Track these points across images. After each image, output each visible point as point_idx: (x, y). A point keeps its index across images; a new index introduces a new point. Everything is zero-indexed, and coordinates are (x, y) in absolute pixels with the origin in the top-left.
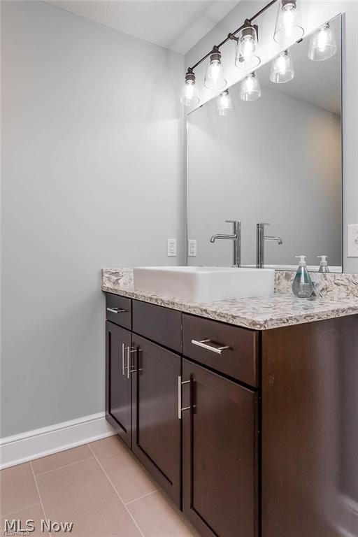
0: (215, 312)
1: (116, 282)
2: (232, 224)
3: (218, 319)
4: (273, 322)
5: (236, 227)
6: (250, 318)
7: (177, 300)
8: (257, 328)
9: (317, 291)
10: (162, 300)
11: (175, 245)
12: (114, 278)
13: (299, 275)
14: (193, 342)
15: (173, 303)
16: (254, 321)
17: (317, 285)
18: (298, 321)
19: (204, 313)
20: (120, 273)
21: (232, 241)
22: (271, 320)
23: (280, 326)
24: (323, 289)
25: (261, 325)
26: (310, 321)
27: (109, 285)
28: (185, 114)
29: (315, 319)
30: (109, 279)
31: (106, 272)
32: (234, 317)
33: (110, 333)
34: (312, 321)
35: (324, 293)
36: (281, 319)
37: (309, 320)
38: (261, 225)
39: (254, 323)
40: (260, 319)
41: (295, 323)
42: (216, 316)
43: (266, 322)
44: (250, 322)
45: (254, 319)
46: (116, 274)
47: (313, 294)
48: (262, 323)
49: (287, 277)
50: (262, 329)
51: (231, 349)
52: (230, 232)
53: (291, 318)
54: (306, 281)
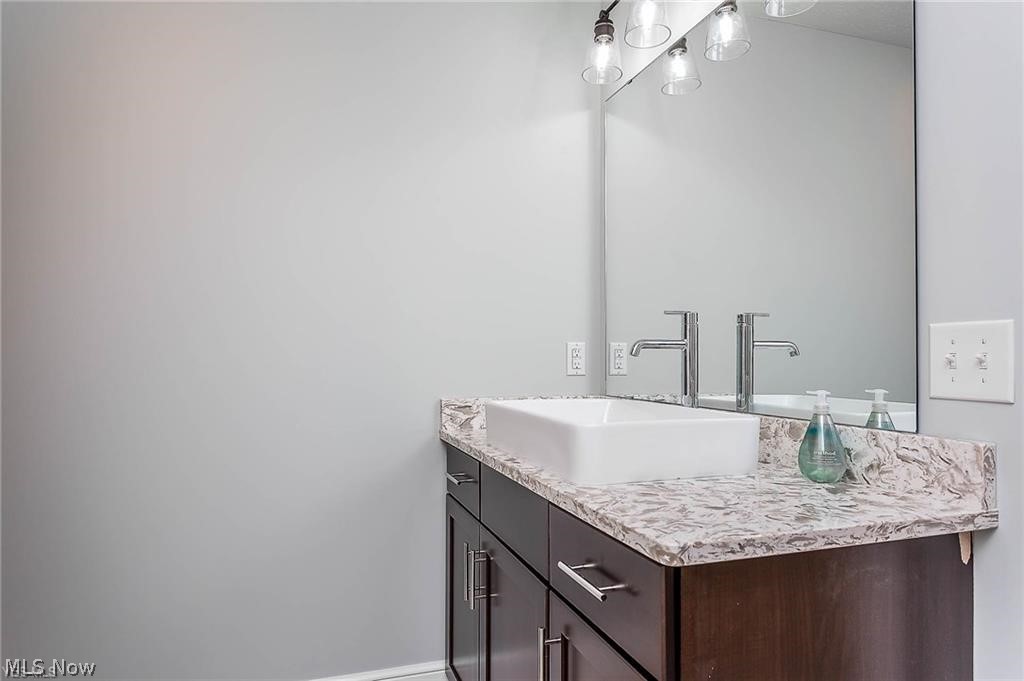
0: (596, 513)
1: (466, 425)
2: (680, 318)
3: (600, 527)
4: (702, 551)
5: (689, 322)
6: (653, 538)
7: (544, 476)
8: (664, 560)
9: (857, 469)
10: (519, 473)
11: (582, 354)
12: (463, 417)
13: (813, 432)
14: (561, 565)
15: (534, 482)
16: (657, 546)
17: (857, 455)
18: (769, 548)
19: (580, 511)
20: (475, 407)
21: (679, 353)
22: (698, 545)
23: (723, 558)
24: (871, 466)
25: (673, 557)
26: (803, 549)
27: (451, 430)
28: (603, 101)
29: (819, 545)
30: (452, 418)
31: (447, 406)
32: (626, 529)
33: (452, 520)
34: (808, 549)
35: (873, 475)
36: (725, 545)
37: (801, 547)
38: (748, 315)
39: (660, 551)
40: (671, 543)
41: (761, 553)
42: (597, 522)
43: (684, 549)
44: (652, 545)
45: (658, 540)
46: (465, 408)
47: (849, 474)
48: (675, 552)
49: (793, 432)
50: (676, 564)
51: (629, 590)
52: (676, 334)
53: (751, 543)
54: (829, 446)
